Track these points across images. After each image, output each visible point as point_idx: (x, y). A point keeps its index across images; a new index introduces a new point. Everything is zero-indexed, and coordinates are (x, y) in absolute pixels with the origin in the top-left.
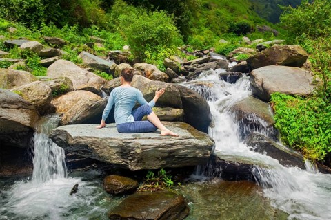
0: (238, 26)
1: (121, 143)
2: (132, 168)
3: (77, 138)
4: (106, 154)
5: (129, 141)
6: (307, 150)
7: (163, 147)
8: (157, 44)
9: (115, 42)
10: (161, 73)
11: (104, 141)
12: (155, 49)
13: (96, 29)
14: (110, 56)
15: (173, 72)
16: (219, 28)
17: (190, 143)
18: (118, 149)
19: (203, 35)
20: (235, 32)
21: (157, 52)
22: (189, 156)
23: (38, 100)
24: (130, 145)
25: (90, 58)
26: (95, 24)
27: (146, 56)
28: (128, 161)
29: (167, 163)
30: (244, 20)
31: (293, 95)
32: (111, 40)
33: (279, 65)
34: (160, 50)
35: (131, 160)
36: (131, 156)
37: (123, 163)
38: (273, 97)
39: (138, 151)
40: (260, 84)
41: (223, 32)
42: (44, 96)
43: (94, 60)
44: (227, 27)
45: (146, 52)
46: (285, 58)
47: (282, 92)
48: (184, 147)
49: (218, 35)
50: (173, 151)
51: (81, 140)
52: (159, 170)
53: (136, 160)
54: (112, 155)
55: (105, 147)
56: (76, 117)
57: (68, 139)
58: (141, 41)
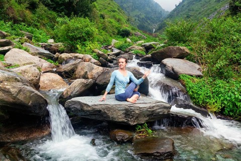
0: (123, 31)
1: (127, 107)
2: (132, 123)
3: (93, 105)
4: (115, 116)
5: (132, 105)
6: (209, 107)
7: (150, 108)
8: (85, 40)
9: (41, 36)
10: (96, 61)
11: (114, 106)
12: (83, 44)
13: (25, 25)
14: (45, 47)
15: (104, 60)
16: (111, 31)
17: (162, 105)
18: (124, 111)
19: (102, 35)
20: (121, 35)
21: (85, 46)
22: (160, 113)
23: (32, 80)
24: (132, 108)
25: (33, 48)
26: (24, 21)
27: (77, 49)
28: (129, 119)
29: (149, 119)
30: (126, 28)
31: (192, 76)
32: (38, 35)
33: (174, 58)
34: (87, 44)
35: (131, 118)
36: (132, 116)
37: (126, 121)
38: (181, 77)
39: (137, 112)
40: (171, 69)
41: (114, 34)
42: (37, 77)
43: (37, 50)
44: (116, 31)
45: (78, 46)
46: (178, 54)
47: (186, 74)
48: (159, 108)
49: (111, 36)
50: (154, 111)
51: (96, 107)
52: (144, 124)
53: (134, 118)
54: (119, 116)
55: (115, 111)
56: (75, 92)
57: (83, 107)
58: (74, 37)
